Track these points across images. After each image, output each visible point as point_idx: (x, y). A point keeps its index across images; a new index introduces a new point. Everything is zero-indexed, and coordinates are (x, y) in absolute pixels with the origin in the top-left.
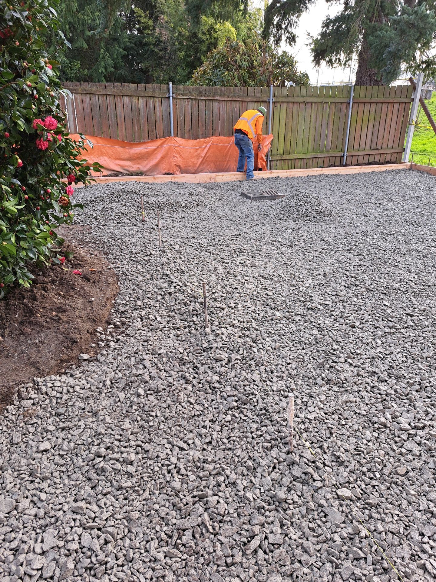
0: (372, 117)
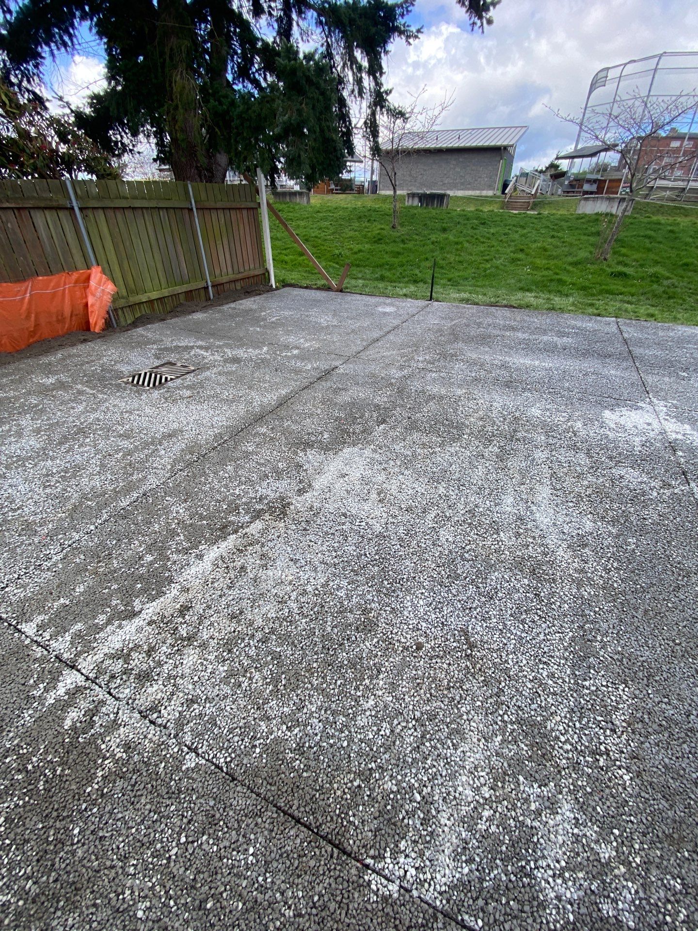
0: (224, 229)
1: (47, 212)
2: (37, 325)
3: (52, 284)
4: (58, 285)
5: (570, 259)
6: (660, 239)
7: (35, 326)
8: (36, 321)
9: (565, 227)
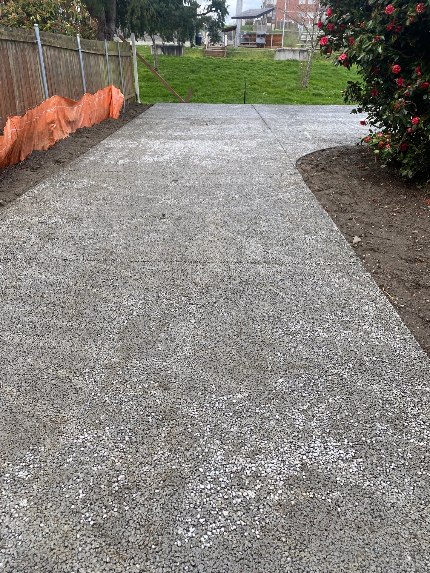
5: (286, 88)
6: (330, 75)
9: (272, 69)
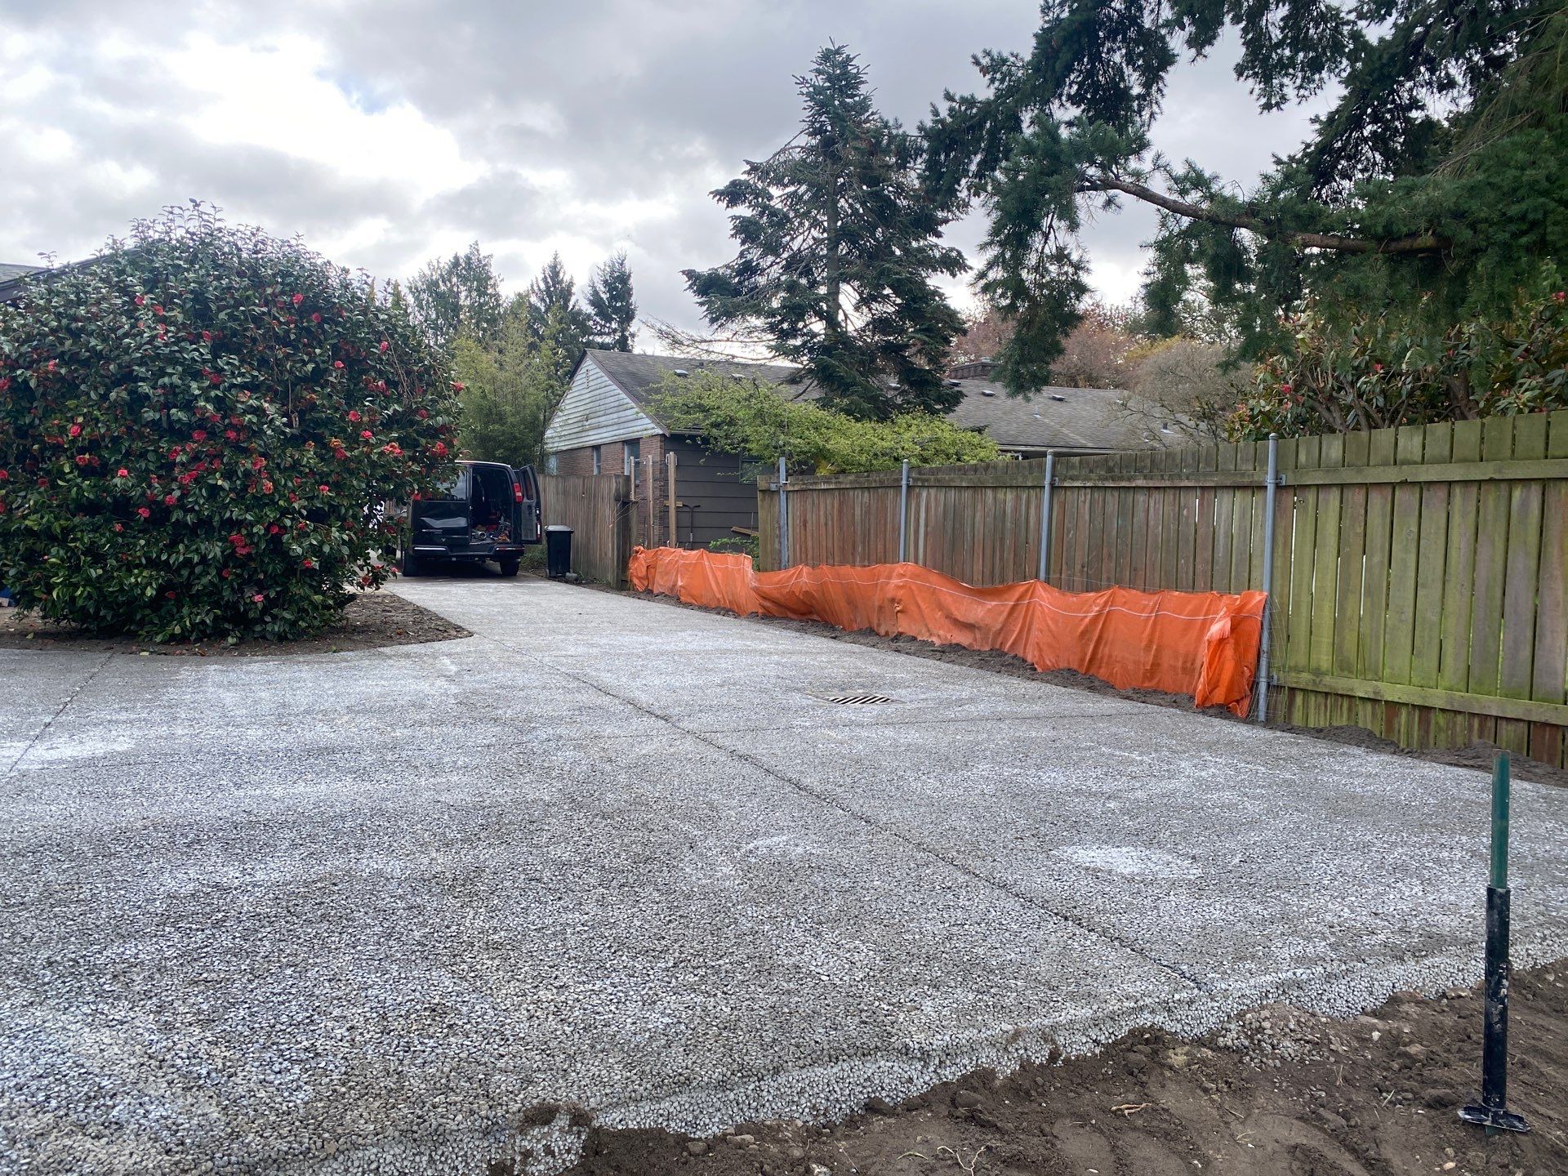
1: (1238, 494)
2: (1156, 665)
3: (1190, 607)
4: (1195, 612)
7: (1152, 665)
8: (1155, 656)
